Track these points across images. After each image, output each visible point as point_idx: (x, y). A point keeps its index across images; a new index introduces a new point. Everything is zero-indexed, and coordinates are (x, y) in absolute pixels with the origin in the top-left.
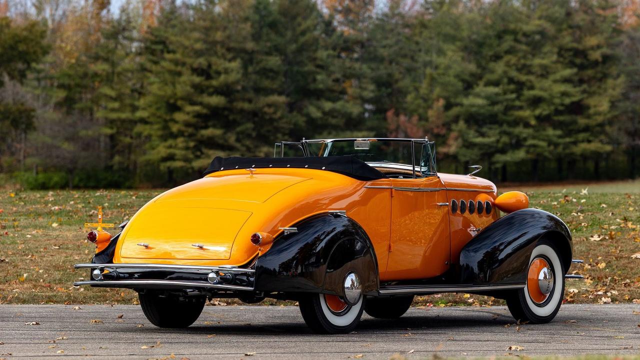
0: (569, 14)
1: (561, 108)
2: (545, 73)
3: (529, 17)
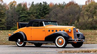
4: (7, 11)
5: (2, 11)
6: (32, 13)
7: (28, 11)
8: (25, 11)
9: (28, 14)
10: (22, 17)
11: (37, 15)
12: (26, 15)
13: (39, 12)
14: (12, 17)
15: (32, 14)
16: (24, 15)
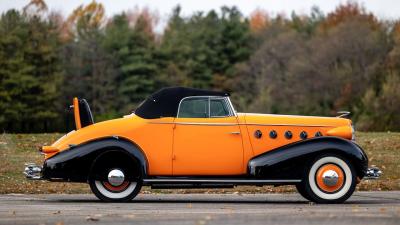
0: (30, 33)
1: (26, 90)
2: (16, 68)
3: (6, 34)
4: (63, 47)
5: (44, 49)
6: (173, 56)
7: (158, 49)
8: (143, 50)
9: (157, 61)
10: (132, 73)
11: (196, 63)
12: (151, 67)
13: (204, 52)
14: (89, 74)
15: (176, 62)
16: (140, 65)
